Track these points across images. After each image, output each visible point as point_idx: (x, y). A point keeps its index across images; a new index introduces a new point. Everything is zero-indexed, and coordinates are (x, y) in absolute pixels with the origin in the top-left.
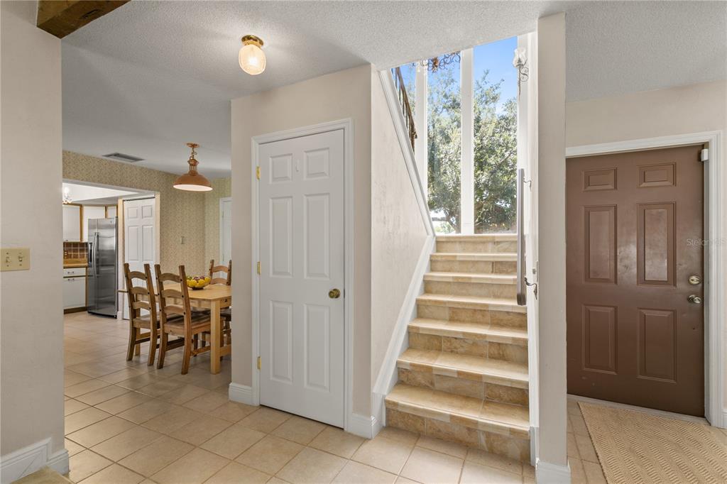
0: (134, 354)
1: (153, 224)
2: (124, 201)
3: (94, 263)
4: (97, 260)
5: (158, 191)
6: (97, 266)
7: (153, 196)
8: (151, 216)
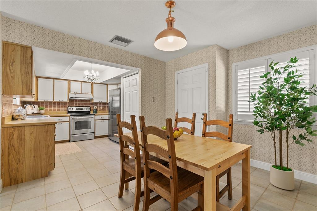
0: (124, 189)
1: (138, 89)
2: (123, 78)
3: (111, 113)
4: (112, 112)
5: (140, 68)
6: (112, 115)
7: (137, 72)
8: (137, 85)
